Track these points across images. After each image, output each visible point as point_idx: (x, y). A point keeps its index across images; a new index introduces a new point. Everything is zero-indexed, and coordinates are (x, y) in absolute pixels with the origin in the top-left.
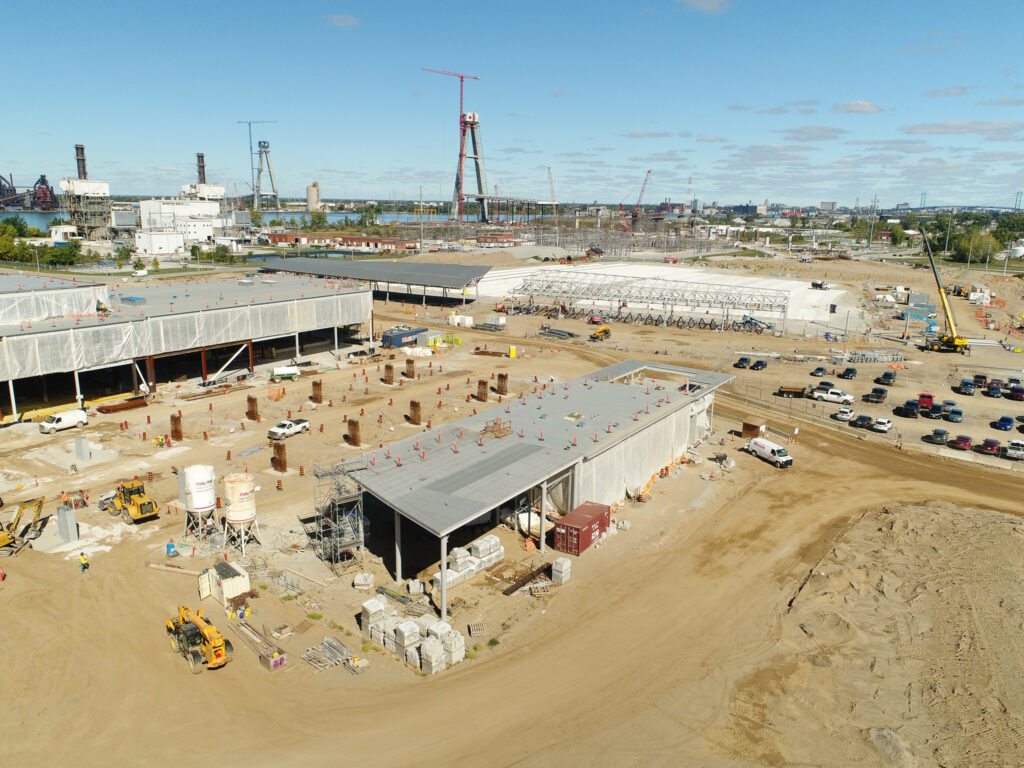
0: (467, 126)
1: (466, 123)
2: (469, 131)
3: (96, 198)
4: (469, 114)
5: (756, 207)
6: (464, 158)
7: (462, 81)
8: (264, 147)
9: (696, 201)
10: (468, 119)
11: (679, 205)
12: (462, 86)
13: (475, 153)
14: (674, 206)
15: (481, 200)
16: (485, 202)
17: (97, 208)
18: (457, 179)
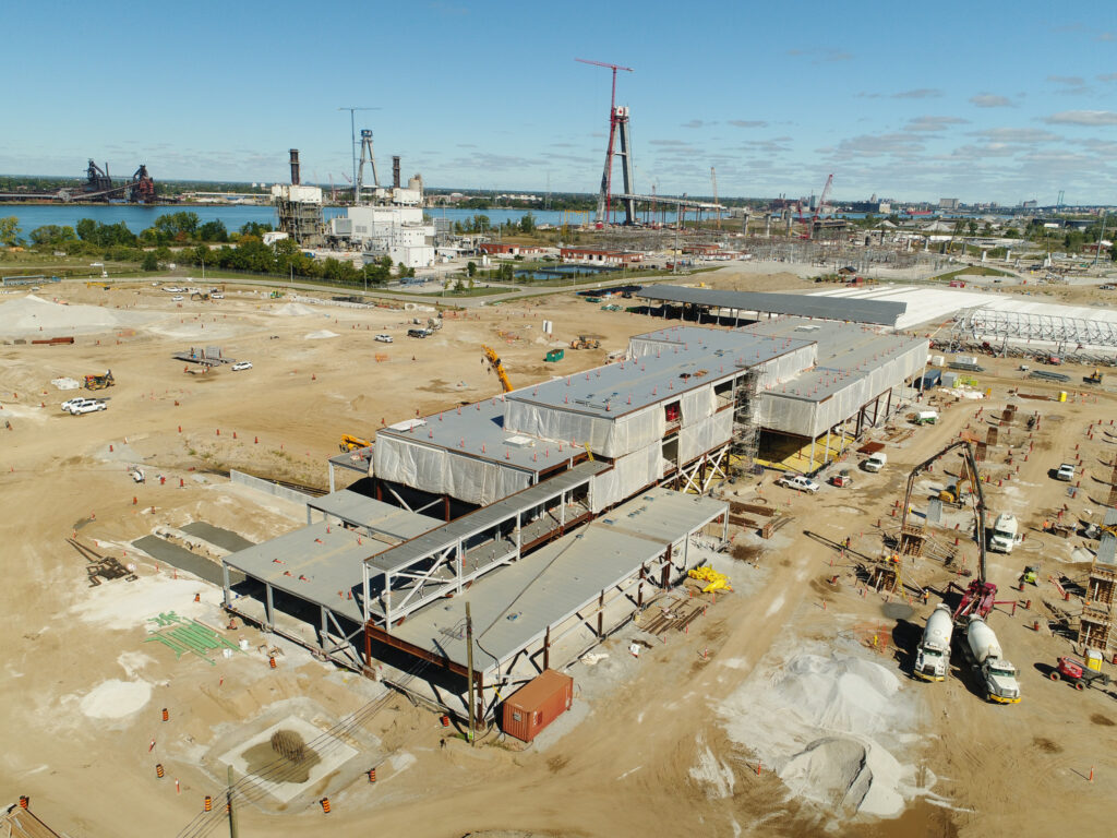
0: (617, 121)
1: (616, 117)
2: (618, 126)
3: (309, 204)
4: (620, 108)
5: (878, 205)
6: (612, 156)
7: (615, 73)
8: (367, 136)
9: (813, 198)
10: (618, 114)
11: (795, 201)
12: (614, 78)
13: (624, 149)
14: (790, 203)
15: (627, 200)
16: (632, 202)
17: (310, 215)
18: (605, 178)
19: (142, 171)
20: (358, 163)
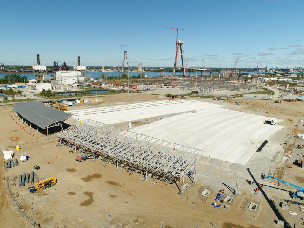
0: (179, 45)
1: (178, 44)
2: (179, 46)
4: (179, 41)
5: (289, 69)
6: (177, 55)
7: (177, 30)
8: (125, 53)
9: (267, 67)
10: (179, 43)
12: (177, 32)
13: (182, 53)
14: (259, 69)
15: (183, 69)
16: (184, 69)
17: (41, 74)
18: (175, 62)
19: (65, 63)
20: (123, 60)
